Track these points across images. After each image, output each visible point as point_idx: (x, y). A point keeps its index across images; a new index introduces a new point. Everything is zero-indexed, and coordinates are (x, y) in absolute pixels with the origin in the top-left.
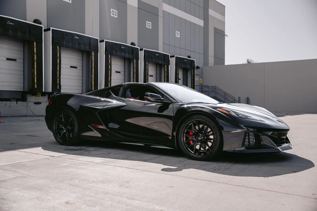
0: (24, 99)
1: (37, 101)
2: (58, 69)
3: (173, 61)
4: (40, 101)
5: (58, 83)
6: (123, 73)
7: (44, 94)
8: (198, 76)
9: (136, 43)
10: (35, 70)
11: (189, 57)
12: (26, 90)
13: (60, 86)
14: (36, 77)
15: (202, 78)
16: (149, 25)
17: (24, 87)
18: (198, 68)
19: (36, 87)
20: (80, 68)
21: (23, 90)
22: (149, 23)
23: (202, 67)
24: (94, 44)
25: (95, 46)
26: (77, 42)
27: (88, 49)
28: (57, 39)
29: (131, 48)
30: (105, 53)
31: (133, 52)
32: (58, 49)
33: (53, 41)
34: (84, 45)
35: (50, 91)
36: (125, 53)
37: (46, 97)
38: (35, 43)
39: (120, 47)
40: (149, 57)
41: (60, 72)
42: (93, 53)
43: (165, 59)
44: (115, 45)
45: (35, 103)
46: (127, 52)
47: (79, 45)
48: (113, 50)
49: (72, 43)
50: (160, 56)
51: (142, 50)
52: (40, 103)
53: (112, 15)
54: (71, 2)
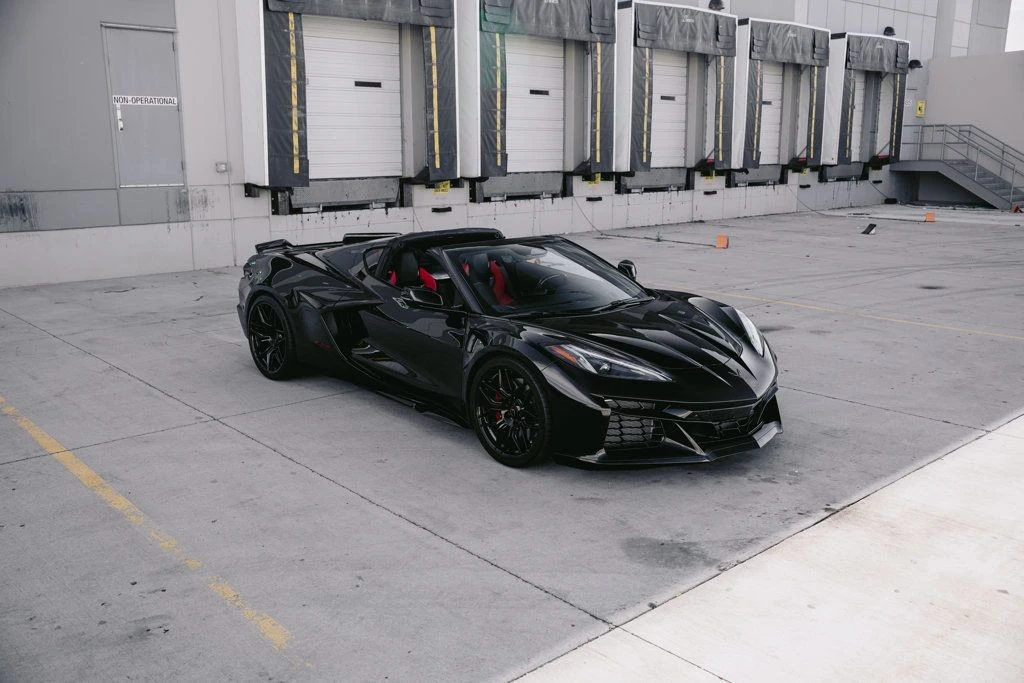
0: (404, 200)
1: (440, 204)
2: (499, 106)
3: (838, 51)
4: (447, 203)
5: (499, 147)
6: (684, 98)
7: (456, 183)
8: (913, 93)
10: (436, 113)
11: (889, 31)
12: (411, 173)
13: (505, 157)
14: (437, 135)
15: (924, 97)
17: (403, 163)
18: (915, 64)
19: (438, 166)
20: (556, 94)
21: (400, 174)
23: (929, 61)
24: (603, 18)
25: (607, 23)
26: (552, 15)
27: (583, 35)
28: (495, 10)
29: (711, 19)
30: (635, 44)
31: (717, 33)
32: (498, 44)
33: (483, 18)
34: (572, 24)
35: (476, 172)
36: (693, 37)
37: (464, 192)
38: (433, 30)
39: (680, 19)
40: (766, 46)
41: (504, 114)
42: (599, 45)
43: (814, 46)
44: (663, 13)
45: (435, 210)
46: (699, 35)
47: (559, 23)
48: (658, 32)
49: (538, 20)
50: (799, 41)
51: (744, 22)
52: (449, 209)
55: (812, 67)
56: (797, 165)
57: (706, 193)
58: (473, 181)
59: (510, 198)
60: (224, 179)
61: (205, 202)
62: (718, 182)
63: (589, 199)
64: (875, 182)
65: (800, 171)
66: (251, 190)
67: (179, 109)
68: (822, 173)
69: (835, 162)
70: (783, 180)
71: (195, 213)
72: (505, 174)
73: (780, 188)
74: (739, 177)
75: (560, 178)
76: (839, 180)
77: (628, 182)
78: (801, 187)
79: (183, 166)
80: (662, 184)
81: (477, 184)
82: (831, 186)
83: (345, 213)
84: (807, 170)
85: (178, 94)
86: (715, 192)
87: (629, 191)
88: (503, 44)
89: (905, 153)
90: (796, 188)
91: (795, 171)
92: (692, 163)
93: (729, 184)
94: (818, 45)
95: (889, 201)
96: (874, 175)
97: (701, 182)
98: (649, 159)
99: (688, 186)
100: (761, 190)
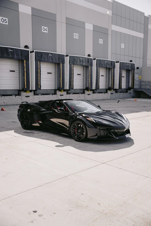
0: (19, 94)
1: (27, 95)
2: (39, 76)
4: (28, 95)
5: (39, 84)
6: (83, 75)
7: (31, 91)
8: (138, 74)
9: (92, 55)
10: (25, 77)
11: (131, 61)
12: (21, 89)
13: (40, 86)
14: (25, 81)
15: (141, 75)
16: (101, 41)
18: (138, 68)
19: (26, 87)
20: (53, 74)
21: (19, 89)
23: (141, 68)
24: (62, 59)
25: (63, 60)
26: (51, 58)
27: (58, 62)
28: (38, 57)
29: (87, 59)
30: (69, 64)
31: (88, 61)
32: (39, 63)
33: (35, 59)
34: (55, 60)
35: (34, 89)
36: (83, 62)
37: (33, 93)
38: (25, 61)
39: (79, 59)
40: (100, 64)
41: (40, 77)
42: (61, 64)
43: (111, 64)
44: (76, 58)
45: (26, 97)
46: (84, 62)
47: (52, 59)
48: (75, 61)
49: (47, 59)
50: (108, 63)
51: (94, 59)
52: (29, 96)
53: (74, 37)
54: (47, 32)
55: (111, 68)
57: (88, 94)
58: (34, 91)
59: (43, 94)
62: (91, 92)
63: (61, 95)
64: (130, 93)
65: (111, 90)
68: (116, 91)
69: (118, 88)
70: (107, 92)
72: (41, 89)
73: (106, 94)
74: (95, 91)
75: (54, 91)
76: (120, 92)
77: (70, 92)
78: (111, 94)
80: (78, 92)
81: (35, 92)
82: (119, 94)
83: (7, 97)
84: (113, 90)
86: (90, 94)
87: (70, 94)
88: (40, 64)
89: (136, 87)
91: (109, 90)
92: (84, 88)
93: (93, 93)
94: (113, 64)
95: (133, 97)
96: (129, 91)
97: (87, 92)
98: (73, 87)
99: (84, 93)
100: (102, 94)
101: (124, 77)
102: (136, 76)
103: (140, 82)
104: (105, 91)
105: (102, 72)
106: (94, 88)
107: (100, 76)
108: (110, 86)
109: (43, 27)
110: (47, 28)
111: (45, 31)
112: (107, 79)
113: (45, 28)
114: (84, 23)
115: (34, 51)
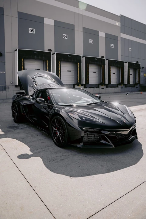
3: (126, 65)
6: (97, 72)
8: (143, 73)
9: (105, 56)
11: (137, 62)
15: (145, 73)
16: (112, 46)
18: (143, 68)
20: (72, 71)
22: (112, 45)
23: (145, 67)
25: (80, 60)
27: (76, 62)
28: (59, 58)
29: (100, 59)
30: (85, 63)
31: (102, 61)
33: (56, 59)
38: (47, 61)
39: (94, 59)
42: (78, 63)
46: (98, 62)
48: (90, 61)
53: (90, 43)
54: (67, 38)
55: (121, 67)
56: (120, 84)
60: (12, 84)
61: (9, 88)
62: (104, 87)
64: (137, 88)
65: (121, 85)
66: (16, 86)
67: (5, 73)
68: (126, 86)
69: (127, 84)
70: (118, 87)
71: (7, 90)
73: (117, 88)
74: (108, 86)
75: (73, 85)
76: (129, 87)
77: (86, 86)
79: (5, 82)
80: (93, 87)
82: (127, 88)
84: (123, 85)
85: (5, 71)
86: (103, 88)
87: (86, 88)
88: (60, 63)
89: (141, 82)
90: (120, 88)
91: (120, 85)
92: (99, 83)
93: (106, 87)
94: (122, 64)
95: (139, 91)
96: (136, 86)
97: (101, 87)
98: (89, 82)
99: (98, 87)
100: (113, 88)
101: (132, 75)
102: (142, 74)
103: (145, 79)
104: (116, 86)
105: (114, 70)
106: (107, 83)
107: (112, 73)
108: (120, 81)
109: (63, 35)
110: (67, 35)
111: (65, 38)
112: (118, 77)
113: (65, 35)
114: (98, 31)
115: (55, 53)
